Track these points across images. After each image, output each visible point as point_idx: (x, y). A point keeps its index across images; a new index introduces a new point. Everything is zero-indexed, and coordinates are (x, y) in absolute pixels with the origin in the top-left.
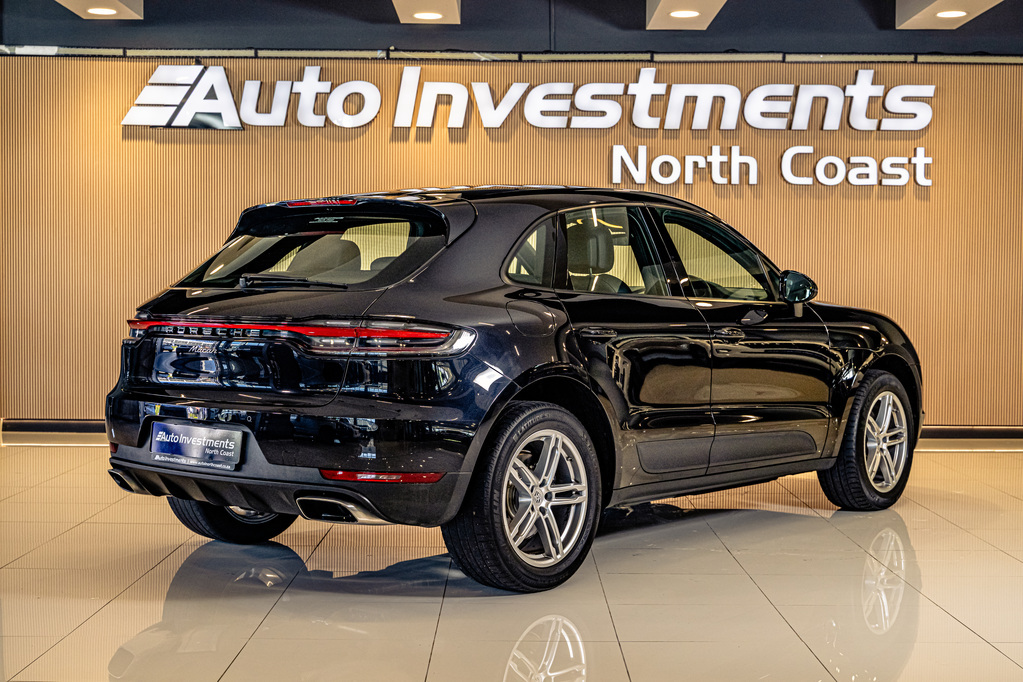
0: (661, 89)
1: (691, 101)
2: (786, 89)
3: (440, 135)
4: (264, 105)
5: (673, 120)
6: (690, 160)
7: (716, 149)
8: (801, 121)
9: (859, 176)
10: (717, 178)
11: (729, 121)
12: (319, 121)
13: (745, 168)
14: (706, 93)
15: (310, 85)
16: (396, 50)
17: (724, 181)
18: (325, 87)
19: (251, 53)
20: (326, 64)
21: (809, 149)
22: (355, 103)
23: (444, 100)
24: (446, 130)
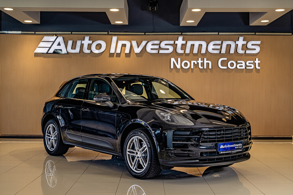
0: (184, 42)
1: (193, 46)
2: (219, 42)
3: (123, 55)
4: (74, 47)
5: (188, 51)
6: (192, 62)
7: (200, 59)
8: (223, 51)
9: (240, 66)
10: (200, 67)
11: (203, 51)
12: (89, 51)
13: (208, 64)
14: (197, 43)
15: (87, 42)
16: (110, 32)
17: (202, 68)
18: (91, 42)
19: (70, 33)
20: (91, 36)
21: (226, 59)
22: (99, 46)
23: (124, 46)
24: (124, 54)
